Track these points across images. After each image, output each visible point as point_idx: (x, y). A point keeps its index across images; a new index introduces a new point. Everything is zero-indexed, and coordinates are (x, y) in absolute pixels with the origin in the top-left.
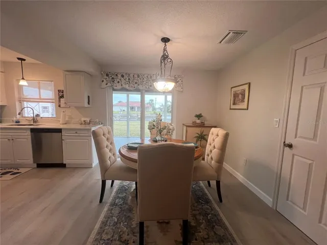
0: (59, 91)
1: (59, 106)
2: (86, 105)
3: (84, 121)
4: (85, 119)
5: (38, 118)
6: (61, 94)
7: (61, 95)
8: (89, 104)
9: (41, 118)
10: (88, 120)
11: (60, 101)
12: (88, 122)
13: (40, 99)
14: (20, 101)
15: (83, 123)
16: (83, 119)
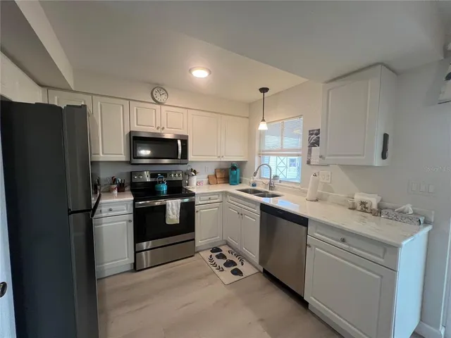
0: (311, 133)
1: (309, 163)
2: (377, 161)
3: (363, 203)
4: (366, 198)
5: (277, 182)
6: (315, 137)
7: (314, 140)
8: (384, 156)
9: (280, 182)
10: (373, 201)
11: (310, 151)
12: (375, 206)
13: (282, 150)
14: (260, 155)
15: (359, 207)
16: (359, 197)
